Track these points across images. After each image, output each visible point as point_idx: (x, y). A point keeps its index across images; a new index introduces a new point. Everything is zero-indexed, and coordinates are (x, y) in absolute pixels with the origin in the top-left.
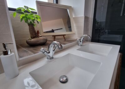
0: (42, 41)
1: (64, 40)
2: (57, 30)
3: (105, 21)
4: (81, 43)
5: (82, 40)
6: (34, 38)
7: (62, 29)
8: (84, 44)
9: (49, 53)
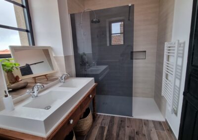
0: (23, 85)
1: (46, 80)
2: (35, 64)
3: (91, 52)
4: (63, 80)
5: (63, 78)
6: (14, 83)
8: (67, 81)
9: (34, 93)
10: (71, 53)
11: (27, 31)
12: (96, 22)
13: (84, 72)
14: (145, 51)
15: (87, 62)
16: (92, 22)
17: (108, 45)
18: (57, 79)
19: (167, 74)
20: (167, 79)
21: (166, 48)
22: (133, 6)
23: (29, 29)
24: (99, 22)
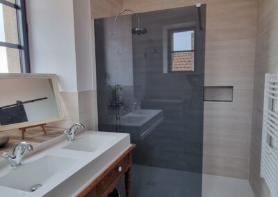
1: (43, 133)
2: (32, 101)
3: (132, 85)
5: (73, 131)
7: (46, 98)
8: (79, 137)
9: (15, 157)
10: (92, 85)
11: (19, 47)
12: (139, 33)
13: (115, 122)
14: (232, 87)
15: (122, 104)
16: (134, 32)
17: (165, 70)
18: (61, 133)
19: (271, 137)
20: (271, 145)
21: (267, 85)
22: (204, 6)
23: (22, 44)
24: (145, 32)
